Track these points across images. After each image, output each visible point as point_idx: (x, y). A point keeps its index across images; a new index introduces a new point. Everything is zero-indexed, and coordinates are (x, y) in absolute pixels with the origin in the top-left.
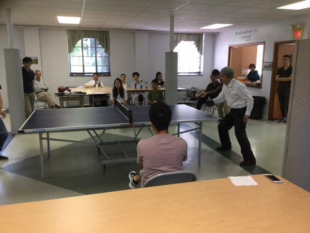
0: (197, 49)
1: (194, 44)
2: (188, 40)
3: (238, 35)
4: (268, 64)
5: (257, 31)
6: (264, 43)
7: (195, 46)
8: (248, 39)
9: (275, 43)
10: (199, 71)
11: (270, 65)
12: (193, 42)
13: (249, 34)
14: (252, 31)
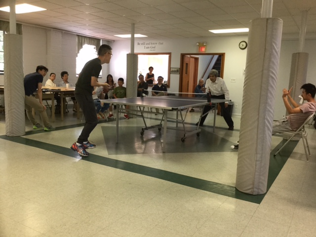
1: (95, 48)
2: (90, 43)
3: (141, 45)
4: (176, 69)
5: (162, 44)
6: (169, 54)
7: (95, 50)
8: (152, 49)
9: (181, 54)
11: (178, 70)
13: (153, 46)
14: (156, 44)
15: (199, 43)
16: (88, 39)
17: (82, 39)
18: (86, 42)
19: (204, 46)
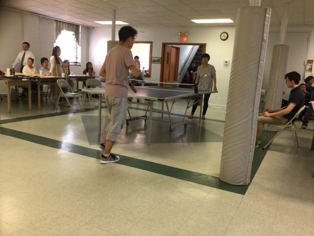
0: (76, 40)
1: (73, 34)
2: (68, 29)
4: (157, 59)
6: (151, 43)
7: (74, 37)
9: (163, 43)
10: (75, 61)
11: (159, 60)
12: (72, 33)
15: (181, 33)
16: (67, 25)
17: (61, 25)
18: (64, 28)
19: (186, 36)
